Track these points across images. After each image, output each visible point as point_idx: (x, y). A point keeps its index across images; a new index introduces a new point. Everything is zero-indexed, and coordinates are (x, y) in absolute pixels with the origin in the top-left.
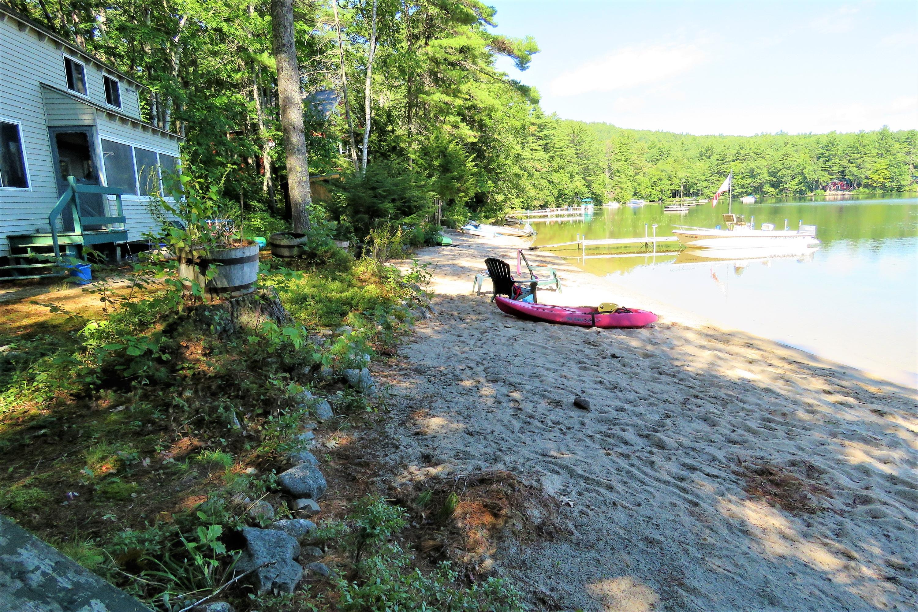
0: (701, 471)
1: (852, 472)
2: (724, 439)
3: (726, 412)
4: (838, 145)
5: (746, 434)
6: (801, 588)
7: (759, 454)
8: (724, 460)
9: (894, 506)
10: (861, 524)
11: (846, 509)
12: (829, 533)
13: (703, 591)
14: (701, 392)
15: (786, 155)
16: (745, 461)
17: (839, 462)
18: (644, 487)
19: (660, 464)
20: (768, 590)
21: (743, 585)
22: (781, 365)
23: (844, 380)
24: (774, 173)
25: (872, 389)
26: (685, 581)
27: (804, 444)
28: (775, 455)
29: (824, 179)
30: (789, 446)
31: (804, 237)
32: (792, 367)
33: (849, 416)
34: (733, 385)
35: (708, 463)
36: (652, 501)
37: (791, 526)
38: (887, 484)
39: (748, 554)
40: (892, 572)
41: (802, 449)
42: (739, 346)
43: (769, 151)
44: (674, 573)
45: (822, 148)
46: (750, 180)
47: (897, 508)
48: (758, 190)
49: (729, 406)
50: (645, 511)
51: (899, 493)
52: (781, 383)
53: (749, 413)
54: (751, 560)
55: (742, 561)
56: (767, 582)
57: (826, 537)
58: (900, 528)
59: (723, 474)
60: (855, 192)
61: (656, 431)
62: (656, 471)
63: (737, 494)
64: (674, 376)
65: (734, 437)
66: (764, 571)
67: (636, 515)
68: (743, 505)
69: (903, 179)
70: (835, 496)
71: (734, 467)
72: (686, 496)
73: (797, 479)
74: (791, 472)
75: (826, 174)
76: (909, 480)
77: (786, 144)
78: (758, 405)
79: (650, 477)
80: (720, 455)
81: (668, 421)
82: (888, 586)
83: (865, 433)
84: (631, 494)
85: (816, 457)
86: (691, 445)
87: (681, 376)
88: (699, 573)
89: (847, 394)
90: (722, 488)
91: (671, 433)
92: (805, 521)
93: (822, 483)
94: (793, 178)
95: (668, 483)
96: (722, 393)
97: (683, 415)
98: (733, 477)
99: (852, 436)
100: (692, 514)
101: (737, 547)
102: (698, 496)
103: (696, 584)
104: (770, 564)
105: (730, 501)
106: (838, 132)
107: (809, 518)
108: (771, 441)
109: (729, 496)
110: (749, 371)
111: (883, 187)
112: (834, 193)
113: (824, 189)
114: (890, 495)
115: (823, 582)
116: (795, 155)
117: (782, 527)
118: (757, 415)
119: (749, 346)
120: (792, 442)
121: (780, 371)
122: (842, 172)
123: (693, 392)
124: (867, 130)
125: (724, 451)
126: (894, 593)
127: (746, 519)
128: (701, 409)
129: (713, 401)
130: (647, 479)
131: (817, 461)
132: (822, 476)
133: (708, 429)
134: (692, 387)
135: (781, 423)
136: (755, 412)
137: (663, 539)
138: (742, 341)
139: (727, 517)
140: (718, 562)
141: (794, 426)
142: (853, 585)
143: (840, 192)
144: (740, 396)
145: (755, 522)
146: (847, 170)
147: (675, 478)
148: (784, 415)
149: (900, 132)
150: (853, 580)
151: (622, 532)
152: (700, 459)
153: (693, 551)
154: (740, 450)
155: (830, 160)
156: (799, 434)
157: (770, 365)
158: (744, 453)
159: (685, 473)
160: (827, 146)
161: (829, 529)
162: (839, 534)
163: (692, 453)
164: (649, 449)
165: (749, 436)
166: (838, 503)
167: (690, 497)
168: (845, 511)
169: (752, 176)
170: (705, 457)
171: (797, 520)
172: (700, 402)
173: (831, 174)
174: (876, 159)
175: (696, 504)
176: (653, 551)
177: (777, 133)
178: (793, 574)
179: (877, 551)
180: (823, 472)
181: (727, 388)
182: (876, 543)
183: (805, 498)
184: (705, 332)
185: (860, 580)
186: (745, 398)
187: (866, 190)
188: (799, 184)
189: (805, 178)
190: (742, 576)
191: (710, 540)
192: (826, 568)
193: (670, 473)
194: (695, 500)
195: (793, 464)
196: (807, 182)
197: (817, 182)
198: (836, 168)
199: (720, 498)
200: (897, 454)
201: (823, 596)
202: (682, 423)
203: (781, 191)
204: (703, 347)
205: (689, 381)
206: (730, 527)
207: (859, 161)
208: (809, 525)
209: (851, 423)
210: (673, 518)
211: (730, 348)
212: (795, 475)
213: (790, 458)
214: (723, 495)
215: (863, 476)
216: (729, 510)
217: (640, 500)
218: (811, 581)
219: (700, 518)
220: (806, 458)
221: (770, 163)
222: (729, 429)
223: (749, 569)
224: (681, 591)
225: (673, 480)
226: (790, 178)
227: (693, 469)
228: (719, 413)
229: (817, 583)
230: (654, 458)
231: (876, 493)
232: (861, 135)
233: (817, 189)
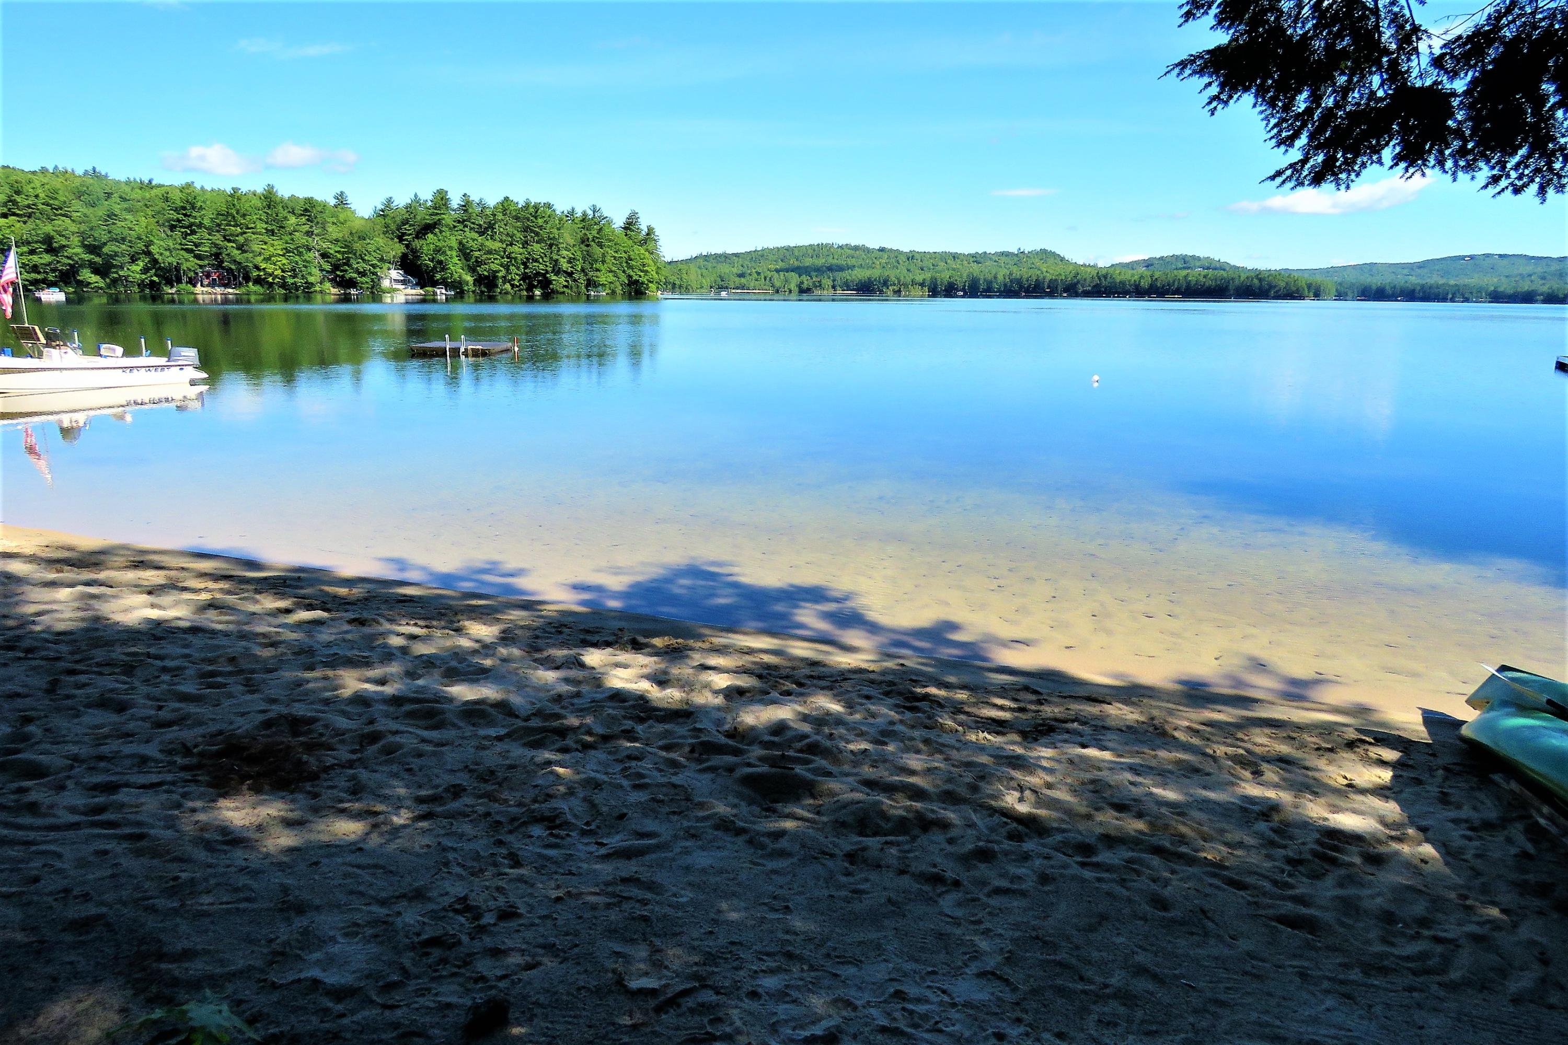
0: (127, 785)
1: (348, 709)
2: (148, 725)
3: (137, 684)
4: (201, 208)
5: (182, 705)
6: (330, 875)
7: (213, 728)
8: (159, 756)
9: (407, 732)
10: (377, 768)
11: (354, 757)
12: (342, 795)
13: (199, 947)
14: (77, 662)
15: (111, 215)
16: (196, 746)
17: (327, 702)
18: (34, 848)
19: (48, 801)
20: (291, 897)
21: (253, 910)
22: (202, 586)
23: (302, 588)
24: (95, 247)
25: (343, 591)
26: (165, 949)
27: (273, 693)
28: (240, 721)
29: (189, 264)
30: (255, 702)
31: (181, 367)
32: (222, 585)
33: (325, 635)
34: (132, 635)
35: (136, 769)
36: (58, 864)
37: (292, 807)
38: (392, 709)
39: (247, 867)
40: (425, 808)
41: (274, 701)
42: (119, 569)
43: (77, 205)
44: (143, 948)
45: (176, 210)
46: (47, 258)
47: (411, 733)
48: (67, 278)
49: (138, 672)
50: (52, 883)
51: (410, 715)
52: (212, 614)
53: (176, 672)
54: (255, 873)
55: (243, 880)
56: (285, 890)
57: (341, 801)
58: (420, 755)
59: (169, 777)
60: (243, 290)
61: (18, 751)
62: (45, 815)
63: (200, 797)
64: (11, 648)
65: (163, 714)
66: (278, 878)
67: (35, 898)
68: (212, 808)
69: (310, 274)
70: (338, 746)
71: (179, 760)
72: (118, 831)
73: (283, 743)
74: (268, 736)
75: (189, 256)
76: (415, 695)
77: (109, 195)
78: (186, 656)
79: (38, 829)
80: (151, 750)
81: (31, 728)
82: (424, 824)
83: (349, 654)
84: (12, 870)
85: (297, 705)
86: (94, 752)
87: (26, 643)
88: (184, 927)
89: (310, 607)
90: (175, 797)
91: (48, 746)
92: (309, 793)
93: (315, 735)
94: (134, 260)
95: (75, 826)
96: (118, 653)
97: (58, 710)
98: (187, 775)
99: (336, 662)
100: (139, 853)
101: (228, 866)
102: (139, 824)
103: (185, 944)
104: (281, 866)
105: (194, 810)
106: (198, 186)
107: (313, 786)
108: (227, 703)
109: (190, 804)
110: (153, 606)
111: (284, 285)
112: (209, 289)
113: (192, 282)
114: (399, 721)
115: (354, 856)
116: (129, 217)
117: (282, 813)
118: (190, 672)
119: (139, 565)
120: (256, 696)
121: (205, 596)
122: (217, 255)
123: (62, 665)
124: (244, 189)
125: (157, 741)
126: (434, 829)
127: (228, 823)
128: (89, 690)
129: (107, 670)
130: (32, 835)
131: (300, 710)
132: (313, 726)
133: (114, 718)
134: (57, 659)
135: (230, 674)
136: (185, 668)
137: (104, 910)
138: (120, 560)
139: (198, 834)
140: (206, 899)
141: (253, 671)
142: (388, 841)
143: (218, 290)
144: (152, 650)
145: (241, 823)
146: (225, 252)
147: (85, 814)
148: (232, 660)
149: (293, 198)
150: (387, 837)
151: (20, 937)
152: (119, 769)
153: (162, 903)
154: (181, 733)
155: (193, 232)
156: (264, 680)
157: (185, 589)
158: (189, 735)
159: (101, 799)
160: (184, 208)
161: (341, 791)
162: (356, 791)
163: (102, 764)
164: (15, 785)
165: (192, 709)
166: (343, 754)
167: (127, 831)
168: (355, 761)
169: (51, 250)
170: (128, 762)
171: (300, 796)
172: (83, 678)
173: (198, 257)
174: (266, 238)
175: (141, 837)
176: (93, 935)
177: (86, 173)
178: (316, 863)
179: (402, 791)
180: (313, 720)
181: (124, 643)
182: (401, 784)
183: (300, 762)
184: (43, 555)
185: (396, 831)
186: (162, 652)
187: (257, 288)
188: (145, 270)
189: (155, 261)
190: (248, 900)
191: (184, 875)
192: (353, 837)
193: (73, 810)
194: (136, 830)
195: (268, 724)
196: (160, 268)
197: (177, 269)
198: (205, 249)
199: (176, 812)
200: (394, 669)
201: (359, 871)
202: (59, 722)
203: (115, 282)
204: (52, 584)
205: (48, 649)
206: (209, 846)
207: (241, 239)
208: (315, 796)
209: (328, 645)
210: (109, 872)
211: (102, 575)
212: (279, 739)
213: (261, 717)
214: (179, 806)
215: (360, 709)
216: (197, 822)
217: (35, 872)
218: (339, 860)
219: (155, 853)
220: (285, 711)
221: (83, 227)
222: (151, 707)
223: (255, 885)
224: (163, 966)
225: (83, 818)
226: (127, 259)
227: (112, 788)
228: (126, 686)
229: (348, 859)
230: (33, 796)
231: (383, 725)
232: (235, 194)
233: (179, 281)
